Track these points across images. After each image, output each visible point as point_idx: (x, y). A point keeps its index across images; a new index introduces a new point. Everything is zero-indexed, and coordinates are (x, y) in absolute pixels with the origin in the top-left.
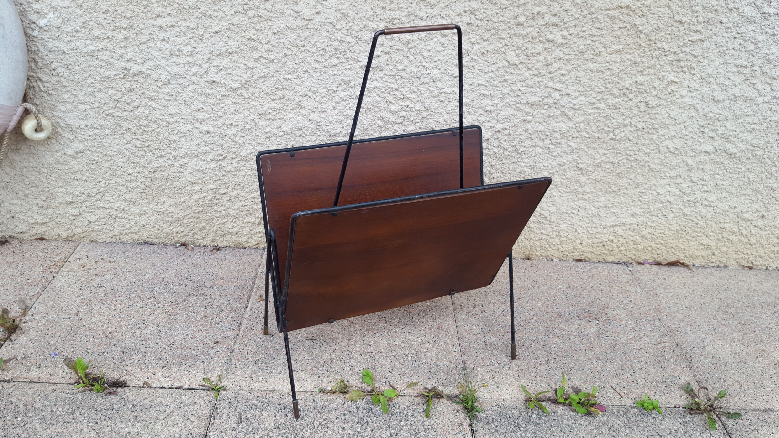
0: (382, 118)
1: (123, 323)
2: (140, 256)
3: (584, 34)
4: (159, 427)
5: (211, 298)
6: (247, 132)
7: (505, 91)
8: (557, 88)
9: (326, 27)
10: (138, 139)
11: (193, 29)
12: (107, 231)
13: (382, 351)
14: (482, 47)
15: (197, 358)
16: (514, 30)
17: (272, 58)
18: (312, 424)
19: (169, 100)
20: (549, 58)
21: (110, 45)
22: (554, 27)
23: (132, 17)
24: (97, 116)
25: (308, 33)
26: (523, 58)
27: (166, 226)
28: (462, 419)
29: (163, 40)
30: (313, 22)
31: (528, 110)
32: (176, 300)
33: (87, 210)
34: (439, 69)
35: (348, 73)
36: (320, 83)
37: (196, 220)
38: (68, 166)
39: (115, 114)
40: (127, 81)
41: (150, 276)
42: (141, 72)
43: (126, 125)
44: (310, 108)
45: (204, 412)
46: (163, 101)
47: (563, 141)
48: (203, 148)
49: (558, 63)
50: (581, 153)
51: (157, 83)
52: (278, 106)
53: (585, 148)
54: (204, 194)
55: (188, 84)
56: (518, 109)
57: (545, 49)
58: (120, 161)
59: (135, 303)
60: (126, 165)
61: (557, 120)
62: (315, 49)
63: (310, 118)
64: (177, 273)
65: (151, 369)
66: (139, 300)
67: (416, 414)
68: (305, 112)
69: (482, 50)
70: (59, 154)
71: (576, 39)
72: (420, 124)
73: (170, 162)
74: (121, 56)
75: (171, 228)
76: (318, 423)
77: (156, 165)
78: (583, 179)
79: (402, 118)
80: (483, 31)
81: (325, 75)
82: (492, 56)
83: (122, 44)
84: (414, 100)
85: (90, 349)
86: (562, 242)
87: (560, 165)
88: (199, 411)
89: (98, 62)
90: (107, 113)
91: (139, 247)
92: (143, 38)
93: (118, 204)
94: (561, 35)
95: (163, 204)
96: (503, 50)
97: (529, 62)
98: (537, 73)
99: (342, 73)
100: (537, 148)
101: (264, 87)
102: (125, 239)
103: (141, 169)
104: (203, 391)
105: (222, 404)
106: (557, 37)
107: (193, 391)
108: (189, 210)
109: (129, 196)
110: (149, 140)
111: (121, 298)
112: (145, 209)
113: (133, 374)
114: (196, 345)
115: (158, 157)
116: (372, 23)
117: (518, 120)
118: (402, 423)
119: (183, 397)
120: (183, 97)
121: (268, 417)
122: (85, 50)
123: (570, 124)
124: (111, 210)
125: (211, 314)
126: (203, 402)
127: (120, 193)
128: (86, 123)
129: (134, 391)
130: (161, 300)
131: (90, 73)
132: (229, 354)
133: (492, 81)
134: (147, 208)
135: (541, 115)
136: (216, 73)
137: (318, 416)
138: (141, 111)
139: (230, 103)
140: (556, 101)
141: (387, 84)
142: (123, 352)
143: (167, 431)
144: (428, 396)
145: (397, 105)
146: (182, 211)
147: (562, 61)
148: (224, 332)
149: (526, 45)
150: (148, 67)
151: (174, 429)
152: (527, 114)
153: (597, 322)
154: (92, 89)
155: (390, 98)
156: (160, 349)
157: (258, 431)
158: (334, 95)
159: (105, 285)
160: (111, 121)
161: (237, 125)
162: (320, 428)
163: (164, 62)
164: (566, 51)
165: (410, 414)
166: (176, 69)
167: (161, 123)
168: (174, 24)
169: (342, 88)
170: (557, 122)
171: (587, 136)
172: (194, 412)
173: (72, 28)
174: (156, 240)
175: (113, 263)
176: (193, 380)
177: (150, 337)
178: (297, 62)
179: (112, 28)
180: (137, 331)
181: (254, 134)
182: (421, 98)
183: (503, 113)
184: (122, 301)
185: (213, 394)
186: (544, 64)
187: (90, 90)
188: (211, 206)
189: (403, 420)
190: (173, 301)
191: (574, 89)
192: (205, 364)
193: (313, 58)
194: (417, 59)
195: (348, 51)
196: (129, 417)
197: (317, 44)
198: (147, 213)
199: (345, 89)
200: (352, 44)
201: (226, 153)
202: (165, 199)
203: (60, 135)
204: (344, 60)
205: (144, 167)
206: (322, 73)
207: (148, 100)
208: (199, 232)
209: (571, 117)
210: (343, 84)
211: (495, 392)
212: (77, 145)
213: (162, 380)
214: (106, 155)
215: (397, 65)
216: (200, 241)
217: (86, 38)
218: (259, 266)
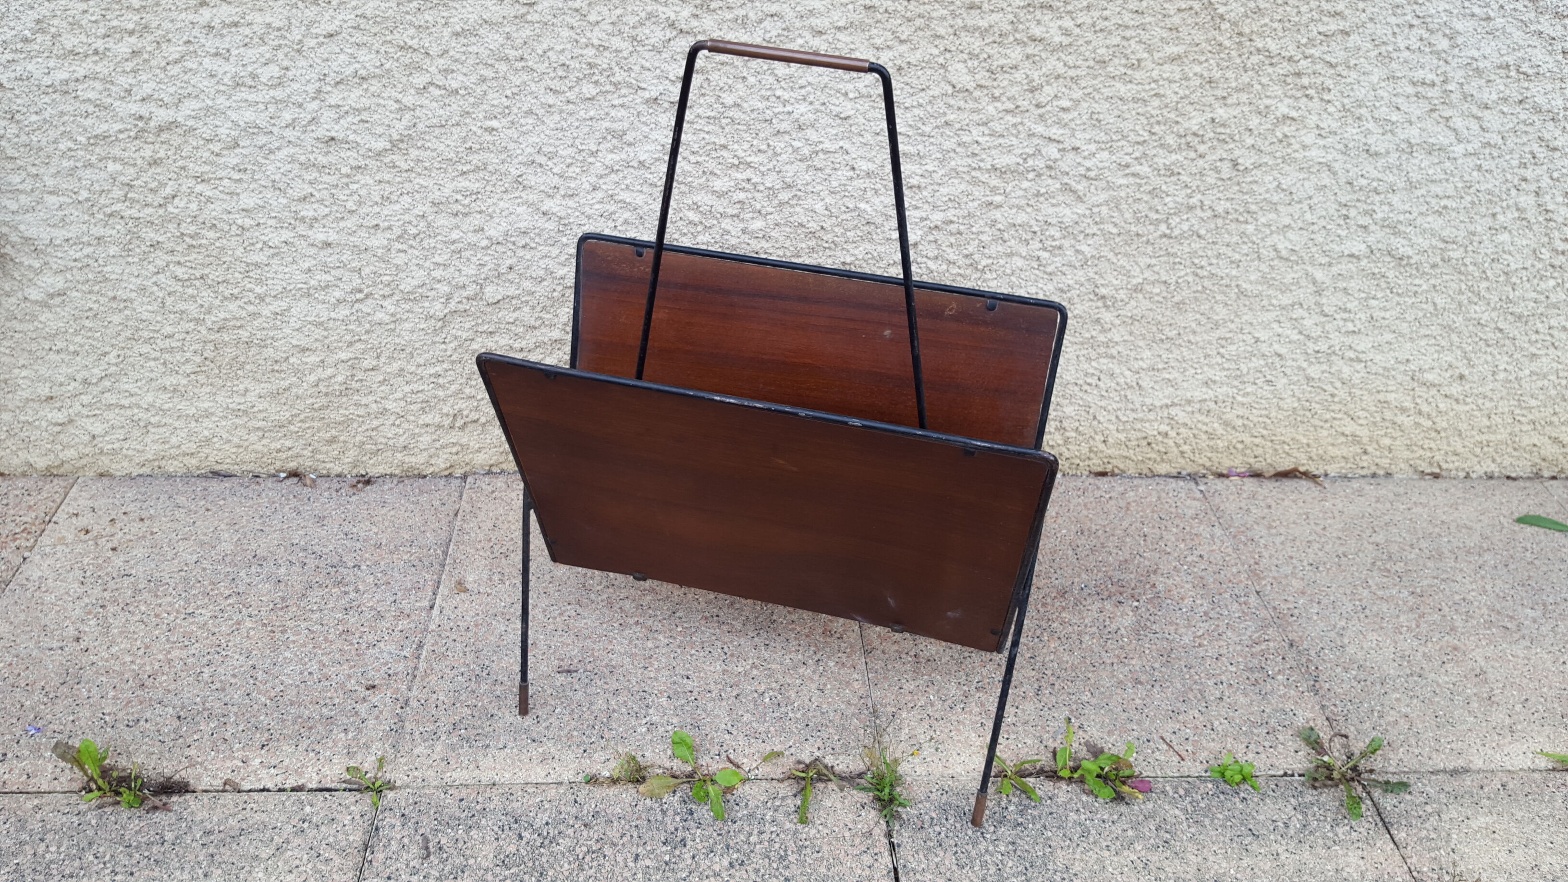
0: (696, 207)
1: (176, 653)
2: (203, 502)
3: (1106, 23)
4: (261, 875)
5: (357, 591)
6: (411, 242)
7: (947, 145)
8: (1053, 137)
9: (568, 19)
10: (179, 263)
11: (279, 29)
12: (130, 453)
13: (712, 687)
14: (897, 54)
15: (332, 724)
16: (963, 19)
17: (455, 85)
18: (571, 850)
19: (240, 181)
20: (1035, 75)
21: (102, 68)
22: (1045, 12)
23: (144, 7)
24: (86, 218)
25: (528, 32)
26: (982, 76)
27: (253, 437)
28: (872, 823)
29: (216, 54)
30: (539, 8)
31: (995, 182)
32: (283, 599)
33: (85, 411)
34: (811, 103)
35: (619, 115)
36: (560, 136)
37: (316, 424)
38: (36, 323)
39: (126, 214)
40: (146, 142)
41: (227, 547)
42: (174, 124)
43: (152, 235)
44: (542, 188)
45: (351, 838)
46: (226, 182)
47: (1066, 243)
48: (318, 277)
49: (1055, 85)
50: (1103, 265)
51: (211, 146)
52: (475, 186)
53: (1111, 255)
54: (329, 372)
55: (277, 145)
56: (975, 182)
57: (1028, 57)
58: (144, 309)
59: (197, 609)
60: (159, 318)
61: (1054, 201)
62: (546, 64)
63: (544, 209)
64: (283, 539)
65: (238, 750)
66: (206, 600)
67: (780, 816)
68: (533, 197)
69: (898, 62)
70: (13, 300)
71: (1090, 36)
72: (775, 216)
73: (251, 308)
74: (129, 92)
75: (264, 441)
76: (585, 849)
77: (222, 315)
78: (1107, 317)
79: (738, 205)
80: (899, 22)
81: (571, 119)
82: (920, 73)
83: (129, 66)
84: (761, 168)
85: (109, 714)
86: (1067, 441)
87: (1062, 290)
88: (340, 836)
89: (78, 104)
90: (108, 210)
91: (202, 484)
92: (173, 51)
93: (149, 398)
94: (1060, 27)
95: (244, 395)
96: (941, 60)
97: (995, 84)
98: (1012, 107)
99: (607, 114)
100: (1015, 258)
101: (442, 147)
102: (171, 467)
103: (192, 324)
104: (347, 794)
105: (387, 820)
106: (1052, 31)
107: (327, 794)
108: (300, 405)
109: (170, 381)
110: (202, 265)
111: (169, 599)
112: (206, 405)
113: (201, 764)
114: (329, 695)
115: (226, 298)
116: (665, 9)
117: (976, 204)
118: (753, 839)
119: (308, 809)
120: (268, 173)
121: (483, 843)
122: (47, 81)
123: (1081, 209)
124: (136, 411)
125: (359, 625)
126: (349, 817)
127: (152, 375)
128: (65, 233)
129: (206, 800)
130: (252, 599)
131: (62, 128)
132: (399, 711)
133: (920, 125)
134: (211, 404)
135: (1021, 193)
136: (337, 121)
137: (585, 833)
138: (182, 205)
139: (371, 182)
140: (1051, 163)
141: (703, 135)
142: (179, 717)
144: (804, 779)
145: (726, 179)
146: (285, 408)
147: (1061, 80)
148: (386, 664)
149: (987, 49)
150: (188, 112)
152: (994, 190)
153: (1136, 604)
154: (72, 162)
155: (711, 165)
156: (256, 707)
157: (463, 872)
158: (591, 160)
159: (133, 572)
160: (118, 227)
161: (390, 228)
162: (588, 858)
163: (221, 100)
164: (1070, 60)
165: (768, 817)
166: (249, 115)
167: (226, 228)
168: (236, 19)
169: (609, 145)
170: (1053, 205)
171: (1115, 231)
172: (331, 839)
173: (14, 32)
174: (236, 467)
175: (147, 522)
176: (326, 770)
177: (233, 681)
178: (509, 93)
179: (103, 31)
180: (206, 670)
181: (426, 245)
182: (775, 163)
183: (944, 190)
184: (171, 604)
185: (368, 798)
186: (1026, 87)
187: (66, 164)
188: (347, 395)
189: (755, 832)
190: (278, 600)
191: (1088, 137)
192: (350, 735)
193: (543, 84)
194: (764, 82)
195: (617, 69)
196: (196, 857)
197: (550, 54)
198: (212, 414)
199: (615, 147)
200: (625, 54)
201: (368, 287)
202: (247, 383)
203: (12, 260)
204: (609, 87)
205: (197, 321)
206: (564, 115)
207: (194, 182)
208: (325, 449)
209: (1081, 194)
210: (609, 137)
211: (936, 761)
212: (50, 281)
213: (263, 773)
214: (115, 298)
215: (723, 95)
216: (328, 466)
217: (46, 54)
218: (456, 515)
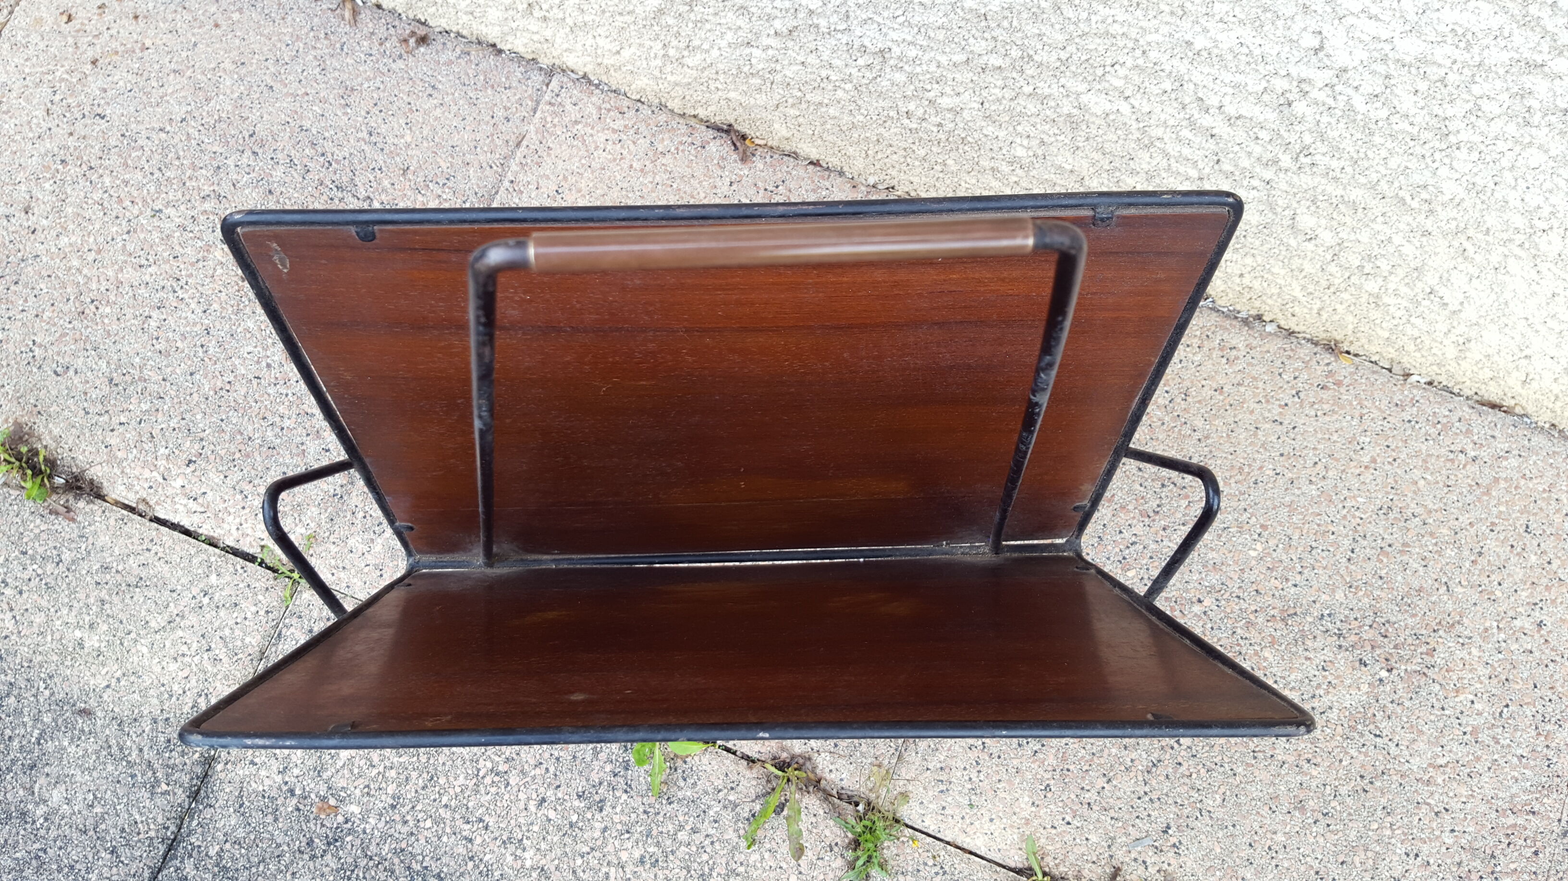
1: (128, 273)
4: (145, 650)
41: (224, 105)
45: (248, 640)
59: (167, 205)
64: (293, 113)
66: (180, 195)
67: (727, 818)
76: (489, 765)
85: (40, 346)
104: (261, 572)
105: (292, 630)
107: (239, 565)
111: (140, 176)
113: (120, 462)
118: (682, 836)
119: (213, 578)
126: (253, 609)
129: (113, 517)
142: (111, 380)
143: (157, 669)
144: (778, 777)
151: (173, 667)
156: (196, 397)
159: (108, 112)
162: (488, 780)
165: (711, 813)
172: (227, 632)
180: (155, 314)
184: (139, 186)
185: (281, 588)
189: (689, 827)
196: (87, 596)
211: (958, 818)
213: (181, 502)
218: (518, 145)
